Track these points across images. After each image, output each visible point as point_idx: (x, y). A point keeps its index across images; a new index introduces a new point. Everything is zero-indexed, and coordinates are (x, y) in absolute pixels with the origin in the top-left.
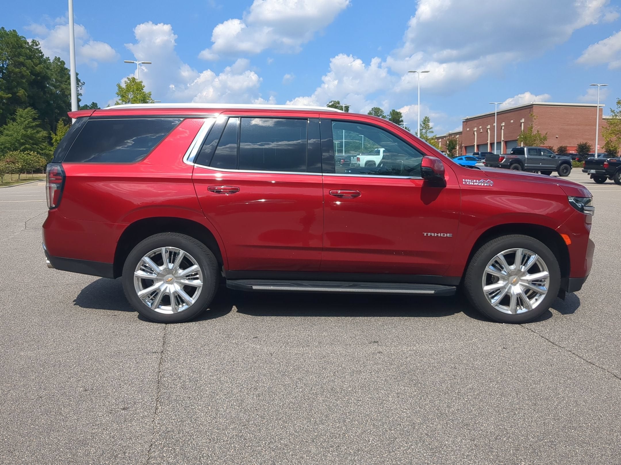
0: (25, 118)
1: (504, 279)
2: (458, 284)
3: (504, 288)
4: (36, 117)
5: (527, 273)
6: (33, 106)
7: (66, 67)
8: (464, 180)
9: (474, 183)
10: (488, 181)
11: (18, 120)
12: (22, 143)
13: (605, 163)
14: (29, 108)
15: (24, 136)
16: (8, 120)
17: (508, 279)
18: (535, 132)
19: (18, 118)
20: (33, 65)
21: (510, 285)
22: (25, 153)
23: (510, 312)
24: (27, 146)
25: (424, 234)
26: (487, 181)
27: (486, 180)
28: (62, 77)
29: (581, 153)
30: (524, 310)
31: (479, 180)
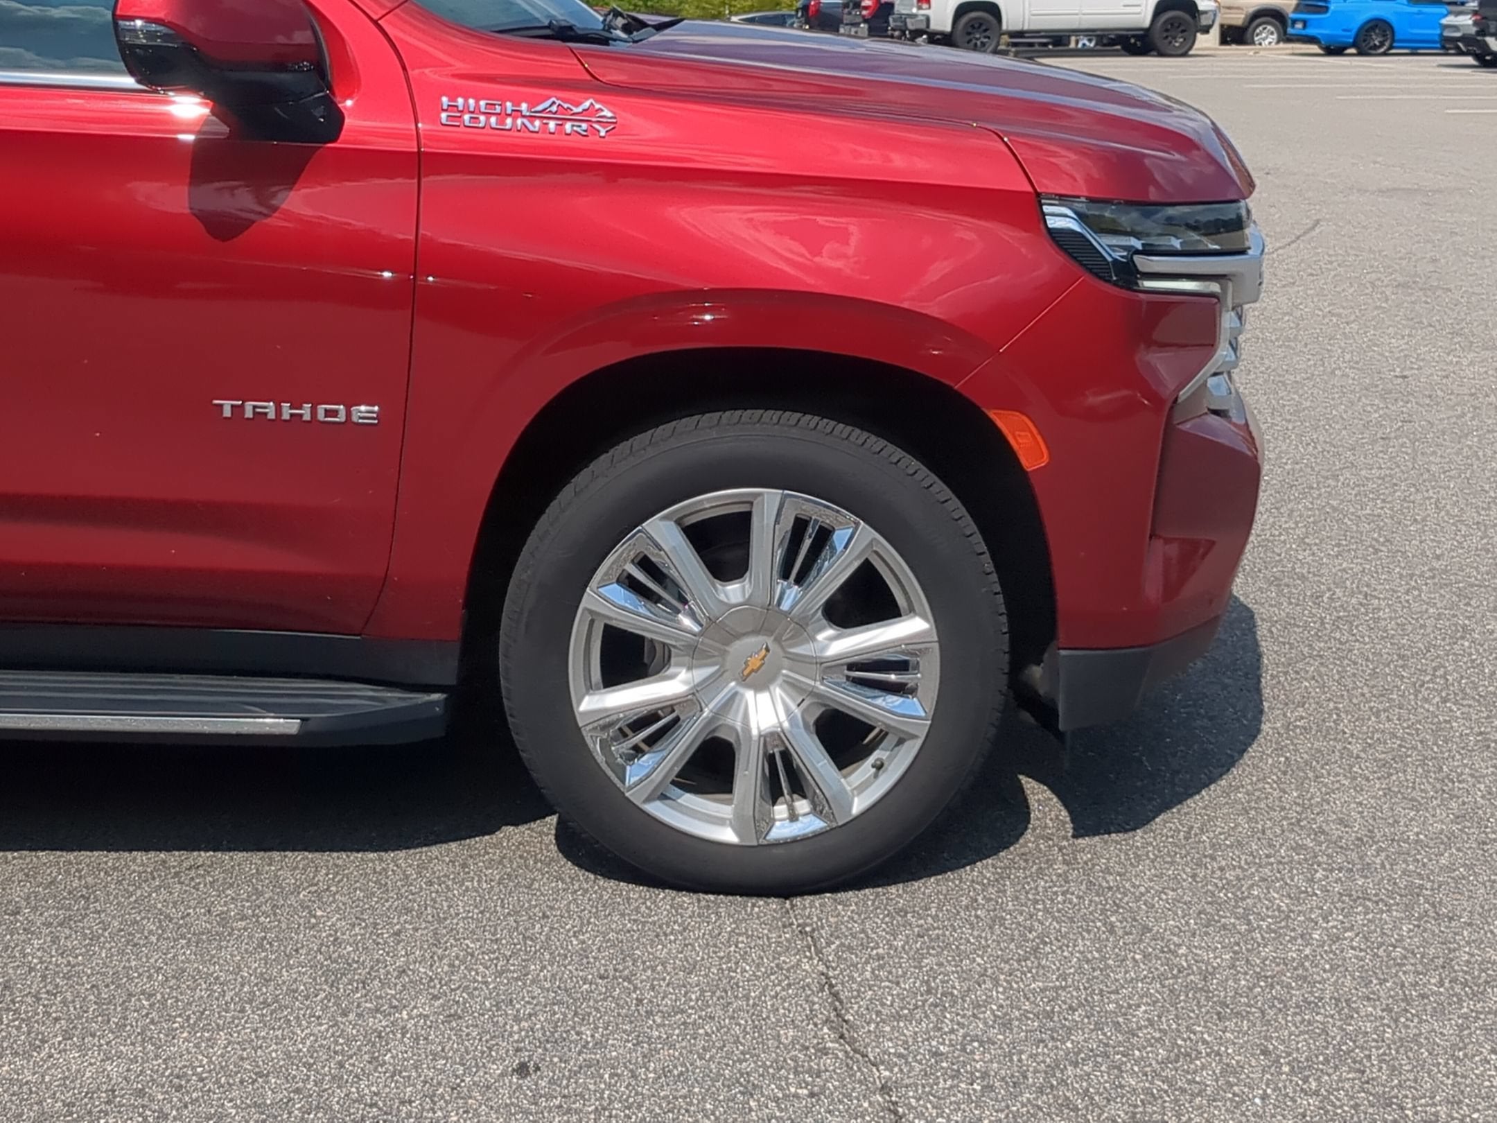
1: (695, 654)
2: (452, 681)
3: (692, 699)
5: (824, 622)
8: (445, 100)
9: (502, 116)
10: (587, 104)
17: (724, 653)
21: (733, 684)
23: (728, 835)
25: (221, 406)
26: (580, 109)
27: (577, 104)
30: (809, 824)
31: (532, 104)
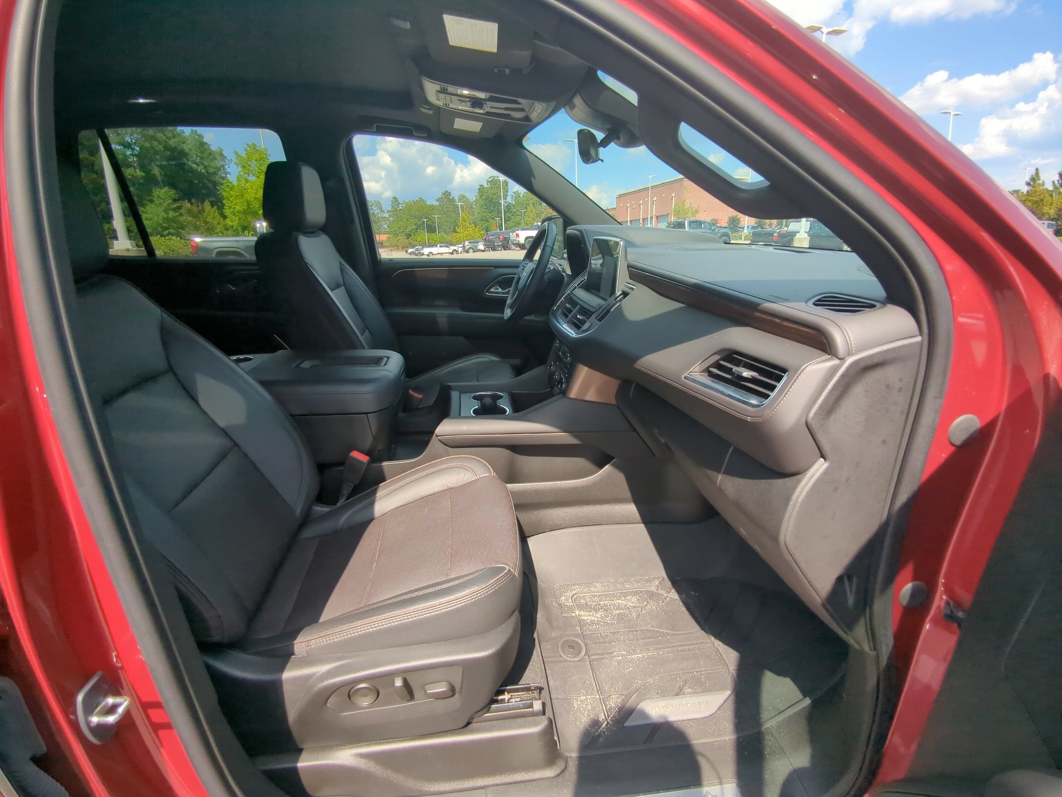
0: (163, 199)
4: (177, 198)
6: (173, 185)
7: (206, 141)
11: (157, 202)
12: (165, 227)
13: (775, 235)
14: (166, 188)
15: (167, 220)
16: (145, 202)
18: (687, 205)
19: (155, 199)
20: (166, 139)
22: (166, 238)
24: (172, 231)
28: (202, 152)
29: (731, 226)
